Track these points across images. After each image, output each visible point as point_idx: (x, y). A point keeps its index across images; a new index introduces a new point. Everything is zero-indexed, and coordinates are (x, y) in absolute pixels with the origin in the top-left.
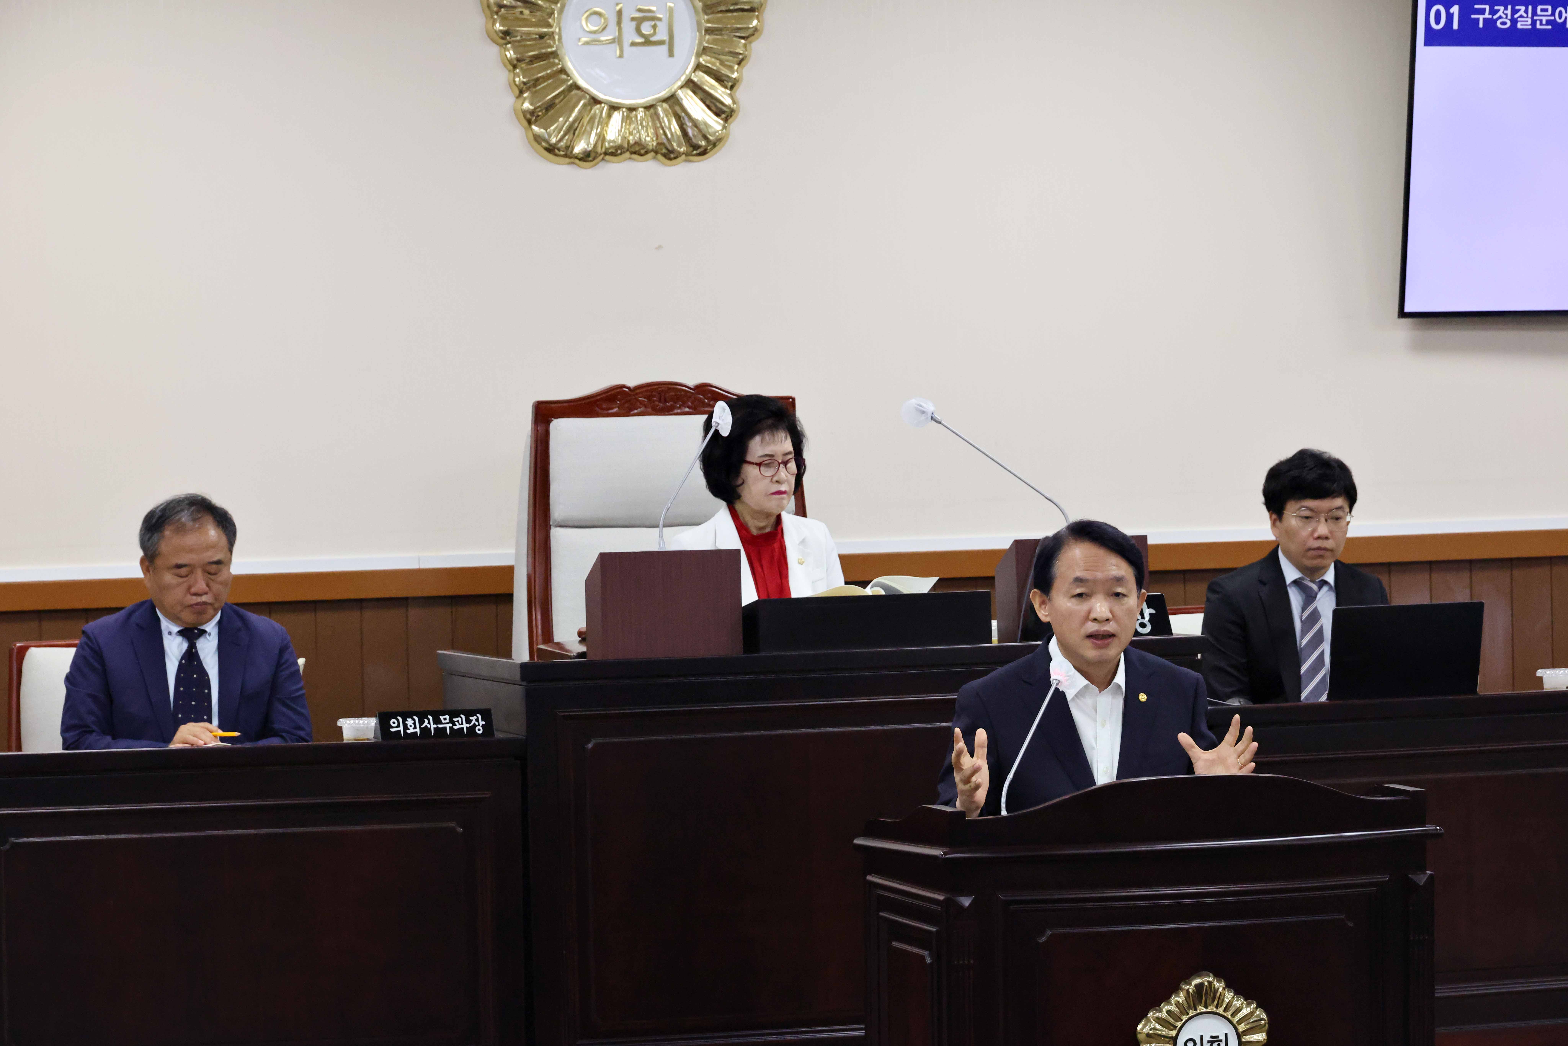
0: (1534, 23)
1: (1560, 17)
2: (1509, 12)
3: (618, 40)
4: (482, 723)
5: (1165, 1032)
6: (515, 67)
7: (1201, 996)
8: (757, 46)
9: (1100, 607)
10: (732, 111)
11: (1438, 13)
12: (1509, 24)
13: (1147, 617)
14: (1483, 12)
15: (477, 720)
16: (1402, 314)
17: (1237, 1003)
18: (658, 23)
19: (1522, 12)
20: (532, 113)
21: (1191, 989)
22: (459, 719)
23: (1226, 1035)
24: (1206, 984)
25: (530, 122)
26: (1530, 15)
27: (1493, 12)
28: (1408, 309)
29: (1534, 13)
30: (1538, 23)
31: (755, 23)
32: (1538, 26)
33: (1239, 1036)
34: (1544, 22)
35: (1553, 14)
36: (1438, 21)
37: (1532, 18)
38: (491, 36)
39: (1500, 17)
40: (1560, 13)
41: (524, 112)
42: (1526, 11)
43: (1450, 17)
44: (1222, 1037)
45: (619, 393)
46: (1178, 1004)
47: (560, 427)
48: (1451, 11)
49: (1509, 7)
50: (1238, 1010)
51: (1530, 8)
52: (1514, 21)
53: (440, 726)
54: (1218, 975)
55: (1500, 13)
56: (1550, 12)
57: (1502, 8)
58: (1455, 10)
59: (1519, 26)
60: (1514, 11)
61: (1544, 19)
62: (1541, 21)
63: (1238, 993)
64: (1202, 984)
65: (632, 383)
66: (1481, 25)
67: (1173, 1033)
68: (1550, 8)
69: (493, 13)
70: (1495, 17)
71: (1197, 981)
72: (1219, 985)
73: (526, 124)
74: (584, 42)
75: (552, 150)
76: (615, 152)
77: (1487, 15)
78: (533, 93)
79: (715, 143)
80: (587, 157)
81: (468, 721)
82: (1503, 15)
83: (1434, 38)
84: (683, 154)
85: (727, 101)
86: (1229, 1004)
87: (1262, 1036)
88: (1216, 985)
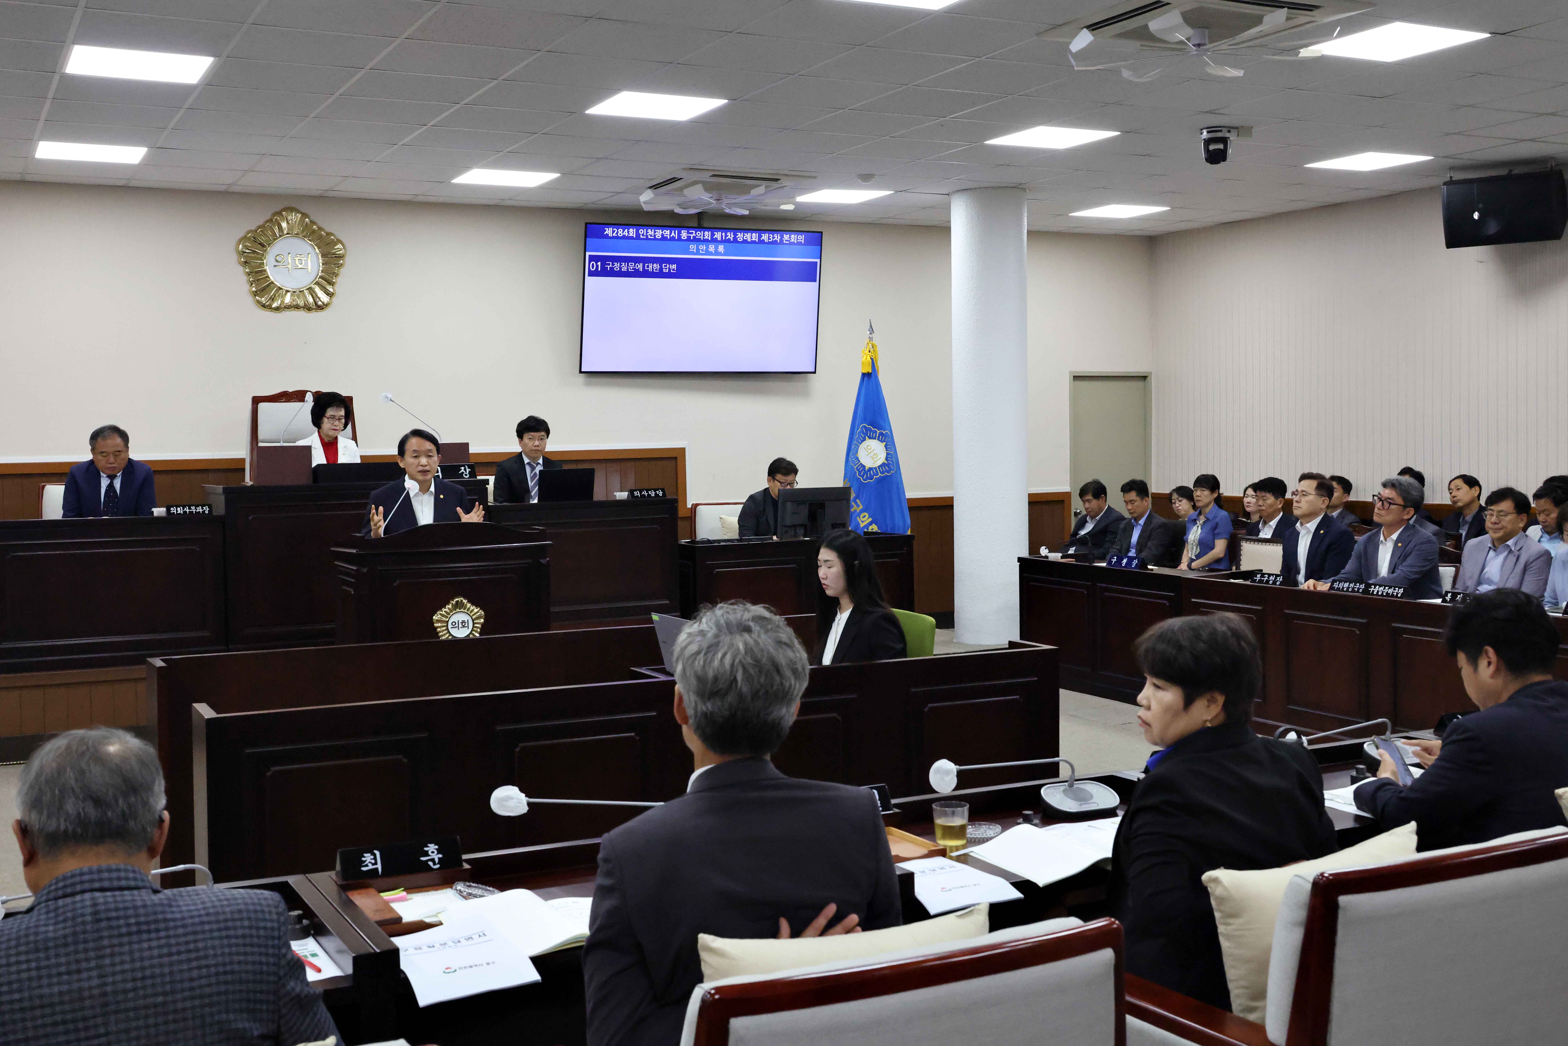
0: (628, 269)
1: (637, 267)
2: (619, 265)
4: (208, 509)
5: (444, 619)
6: (249, 275)
7: (459, 605)
8: (342, 271)
9: (424, 460)
10: (333, 294)
11: (593, 264)
12: (619, 269)
13: (468, 472)
14: (609, 264)
15: (206, 508)
16: (581, 372)
17: (472, 608)
19: (623, 265)
20: (256, 292)
21: (454, 602)
22: (199, 508)
23: (468, 620)
24: (460, 601)
25: (255, 296)
27: (613, 265)
28: (582, 370)
29: (628, 265)
31: (341, 261)
33: (473, 620)
34: (631, 269)
35: (635, 266)
36: (593, 268)
37: (627, 267)
38: (240, 263)
40: (637, 265)
41: (253, 292)
42: (625, 265)
43: (597, 266)
44: (466, 621)
45: (285, 394)
46: (449, 609)
47: (262, 406)
49: (619, 263)
50: (473, 610)
51: (626, 263)
52: (621, 268)
53: (191, 510)
54: (465, 598)
56: (633, 265)
57: (616, 263)
58: (599, 263)
59: (622, 270)
60: (621, 265)
63: (473, 604)
64: (458, 601)
65: (291, 390)
66: (609, 269)
67: (447, 619)
68: (633, 263)
69: (240, 254)
70: (614, 267)
71: (457, 599)
72: (465, 601)
73: (253, 296)
74: (275, 266)
75: (264, 306)
76: (288, 307)
77: (611, 266)
78: (256, 285)
79: (327, 305)
80: (277, 309)
81: (203, 509)
82: (617, 266)
83: (591, 274)
84: (314, 309)
85: (331, 290)
86: (469, 608)
87: (482, 620)
88: (464, 601)
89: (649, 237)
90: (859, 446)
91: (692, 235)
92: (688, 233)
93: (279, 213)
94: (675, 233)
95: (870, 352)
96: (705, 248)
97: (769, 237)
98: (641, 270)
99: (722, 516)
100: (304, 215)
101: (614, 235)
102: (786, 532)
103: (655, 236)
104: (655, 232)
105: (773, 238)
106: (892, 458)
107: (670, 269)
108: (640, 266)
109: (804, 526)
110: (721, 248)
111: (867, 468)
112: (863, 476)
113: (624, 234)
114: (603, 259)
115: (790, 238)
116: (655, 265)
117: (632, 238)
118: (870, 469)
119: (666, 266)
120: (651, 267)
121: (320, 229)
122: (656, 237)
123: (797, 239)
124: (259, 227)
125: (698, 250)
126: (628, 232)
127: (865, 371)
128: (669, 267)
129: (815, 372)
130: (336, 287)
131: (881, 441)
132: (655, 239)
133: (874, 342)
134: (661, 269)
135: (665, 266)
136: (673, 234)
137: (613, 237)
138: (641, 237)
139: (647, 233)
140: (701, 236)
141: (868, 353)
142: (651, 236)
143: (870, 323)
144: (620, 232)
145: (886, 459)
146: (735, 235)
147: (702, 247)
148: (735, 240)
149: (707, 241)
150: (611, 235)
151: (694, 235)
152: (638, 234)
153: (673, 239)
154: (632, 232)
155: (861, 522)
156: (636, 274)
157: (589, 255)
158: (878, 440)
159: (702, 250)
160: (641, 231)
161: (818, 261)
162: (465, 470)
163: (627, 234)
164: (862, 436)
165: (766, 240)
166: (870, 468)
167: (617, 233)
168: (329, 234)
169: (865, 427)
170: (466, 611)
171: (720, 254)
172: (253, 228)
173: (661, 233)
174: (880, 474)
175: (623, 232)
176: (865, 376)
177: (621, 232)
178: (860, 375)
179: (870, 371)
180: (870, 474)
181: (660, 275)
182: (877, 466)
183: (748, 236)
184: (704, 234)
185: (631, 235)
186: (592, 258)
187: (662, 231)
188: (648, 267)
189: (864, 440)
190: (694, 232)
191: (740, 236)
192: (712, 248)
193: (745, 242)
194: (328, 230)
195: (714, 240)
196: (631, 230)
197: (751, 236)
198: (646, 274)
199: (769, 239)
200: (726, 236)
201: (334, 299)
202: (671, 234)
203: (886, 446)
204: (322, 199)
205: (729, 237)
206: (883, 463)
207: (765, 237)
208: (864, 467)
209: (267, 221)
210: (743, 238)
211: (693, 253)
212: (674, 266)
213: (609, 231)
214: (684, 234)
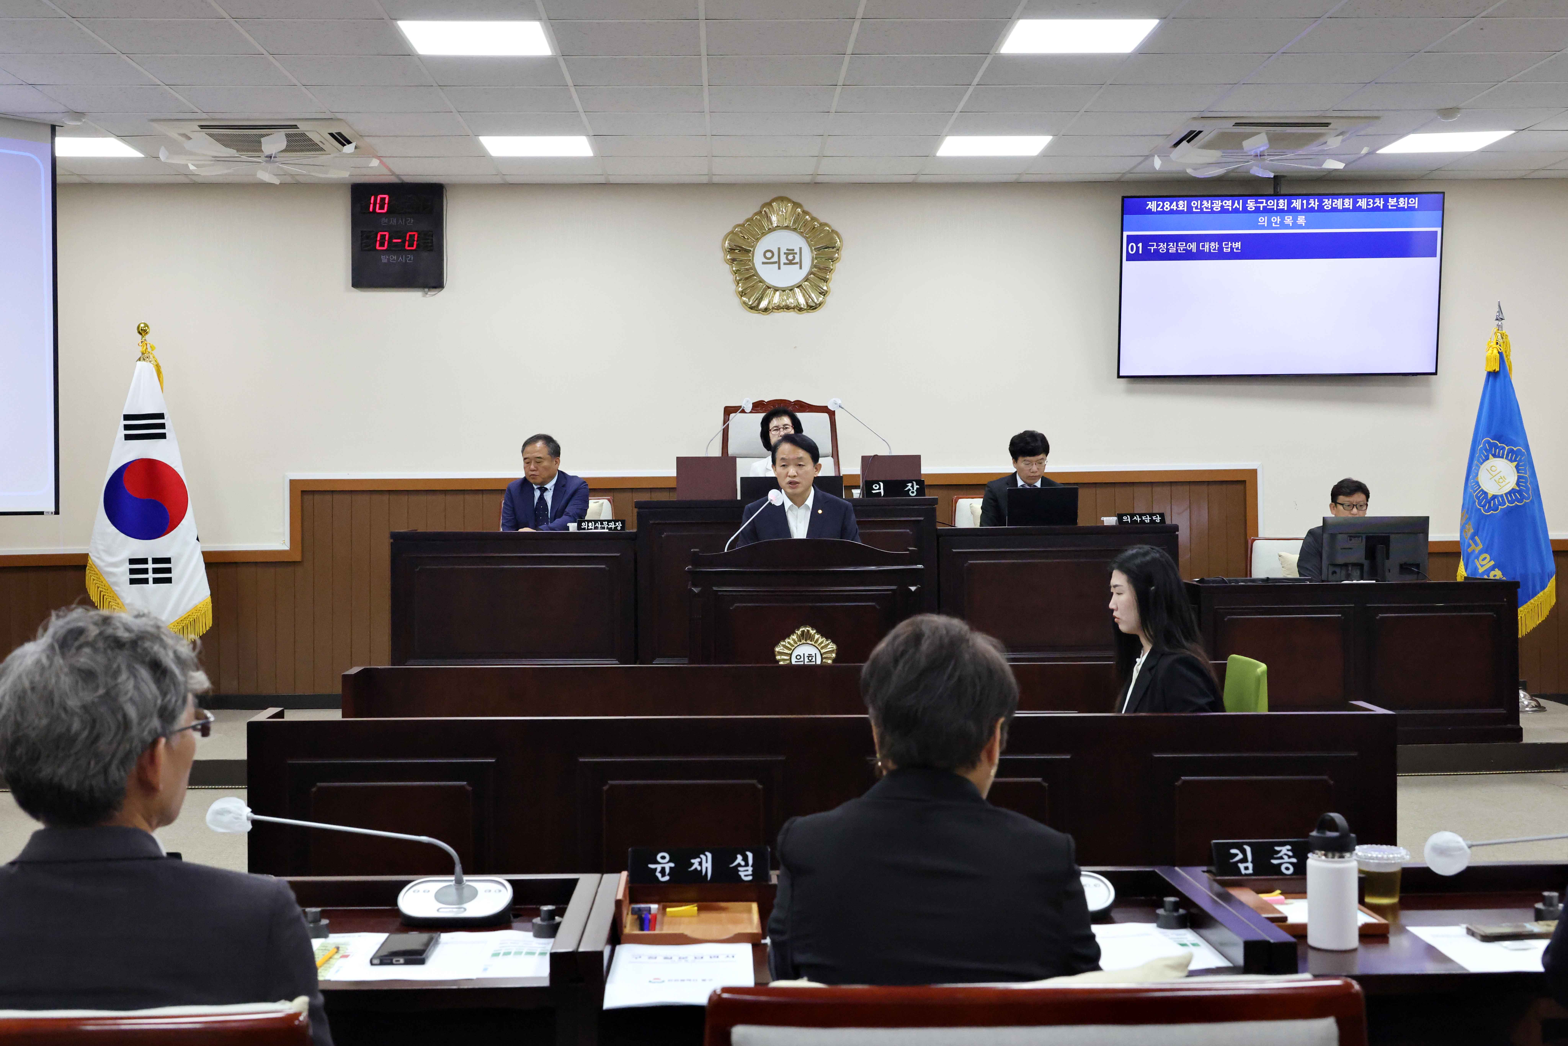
0: (1177, 250)
1: (1189, 248)
2: (1165, 245)
3: (779, 262)
4: (620, 525)
5: (786, 651)
6: (736, 273)
7: (806, 636)
8: (838, 265)
10: (827, 292)
11: (1132, 247)
12: (1165, 250)
13: (915, 489)
14: (1153, 246)
15: (619, 524)
16: (1119, 377)
17: (822, 640)
18: (795, 255)
19: (1171, 245)
20: (743, 292)
21: (799, 632)
22: (611, 523)
23: (816, 654)
24: (806, 630)
25: (742, 296)
26: (1175, 247)
27: (1158, 246)
28: (1121, 374)
29: (1177, 246)
30: (1179, 250)
31: (837, 255)
32: (1179, 251)
33: (821, 655)
34: (1182, 250)
35: (1186, 246)
36: (1132, 250)
37: (1176, 248)
38: (726, 261)
39: (1161, 248)
40: (1189, 245)
41: (739, 292)
42: (1173, 245)
43: (1138, 248)
44: (814, 655)
45: (760, 404)
46: (793, 639)
47: (735, 417)
48: (1138, 245)
49: (1165, 243)
50: (822, 643)
51: (1175, 243)
52: (1168, 249)
53: (603, 526)
54: (813, 627)
55: (1161, 246)
56: (1184, 245)
57: (1162, 244)
58: (1140, 245)
59: (1170, 251)
60: (1168, 245)
61: (1182, 248)
62: (1180, 249)
63: (823, 636)
64: (804, 631)
65: (767, 400)
66: (1152, 252)
67: (790, 652)
68: (1184, 243)
69: (727, 251)
70: (1159, 248)
71: (804, 629)
72: (813, 632)
73: (740, 297)
74: (763, 263)
75: (751, 308)
76: (778, 308)
77: (1155, 247)
78: (743, 284)
79: (820, 304)
80: (766, 310)
81: (615, 524)
82: (1163, 247)
83: (1130, 258)
84: (805, 310)
85: (825, 288)
86: (817, 640)
87: (834, 655)
88: (811, 631)
89: (1205, 210)
90: (1479, 468)
91: (1261, 205)
92: (1257, 202)
93: (769, 204)
94: (1239, 204)
95: (1497, 343)
96: (1279, 220)
97: (1367, 202)
98: (1194, 250)
99: (1283, 554)
100: (796, 205)
101: (1159, 209)
102: (1334, 572)
103: (1212, 208)
104: (1212, 203)
105: (1374, 203)
106: (1526, 483)
107: (1232, 248)
108: (1193, 247)
109: (1360, 566)
110: (1301, 220)
111: (1490, 496)
112: (1484, 506)
113: (1172, 207)
114: (1146, 240)
115: (1397, 202)
116: (1213, 244)
117: (1182, 212)
118: (1494, 497)
119: (1228, 244)
120: (1207, 246)
121: (813, 219)
122: (1214, 209)
123: (1408, 203)
124: (748, 220)
125: (1270, 223)
126: (1177, 205)
127: (1491, 370)
128: (1231, 246)
129: (1435, 374)
130: (830, 284)
131: (1511, 461)
132: (1213, 212)
133: (1504, 332)
134: (1221, 248)
135: (1225, 245)
136: (1236, 205)
137: (1158, 213)
138: (1194, 210)
139: (1202, 204)
140: (1273, 205)
141: (1495, 346)
142: (1207, 208)
143: (1499, 306)
144: (1166, 206)
145: (1518, 484)
146: (1321, 202)
147: (1276, 219)
148: (1321, 209)
149: (1282, 211)
150: (1154, 209)
151: (1264, 204)
152: (1189, 207)
153: (1236, 211)
154: (1182, 205)
155: (1479, 567)
156: (1188, 256)
157: (1128, 236)
158: (1507, 458)
159: (1276, 223)
160: (1194, 204)
161: (1439, 230)
162: (912, 486)
163: (1175, 208)
164: (1484, 455)
165: (1364, 207)
166: (1493, 495)
167: (1162, 207)
168: (823, 225)
169: (1489, 442)
170: (813, 643)
171: (1300, 227)
172: (741, 222)
173: (1220, 204)
174: (1507, 504)
175: (1170, 206)
176: (1492, 375)
177: (1168, 206)
178: (1485, 374)
179: (1497, 369)
180: (1494, 504)
181: (1220, 255)
182: (1503, 493)
183: (1339, 203)
184: (1278, 204)
185: (1181, 208)
186: (1130, 239)
187: (1222, 202)
188: (1203, 246)
189: (1487, 458)
190: (1264, 201)
191: (1327, 203)
192: (1288, 219)
193: (1334, 210)
194: (823, 220)
195: (1291, 210)
196: (1181, 202)
197: (1343, 202)
198: (1200, 255)
199: (1368, 205)
200: (1308, 204)
201: (829, 298)
202: (1233, 204)
203: (1517, 467)
204: (815, 186)
205: (1312, 205)
206: (1513, 489)
207: (1362, 203)
208: (1486, 493)
209: (756, 214)
210: (1332, 205)
211: (1263, 227)
212: (1238, 245)
213: (1152, 205)
214: (1251, 204)
